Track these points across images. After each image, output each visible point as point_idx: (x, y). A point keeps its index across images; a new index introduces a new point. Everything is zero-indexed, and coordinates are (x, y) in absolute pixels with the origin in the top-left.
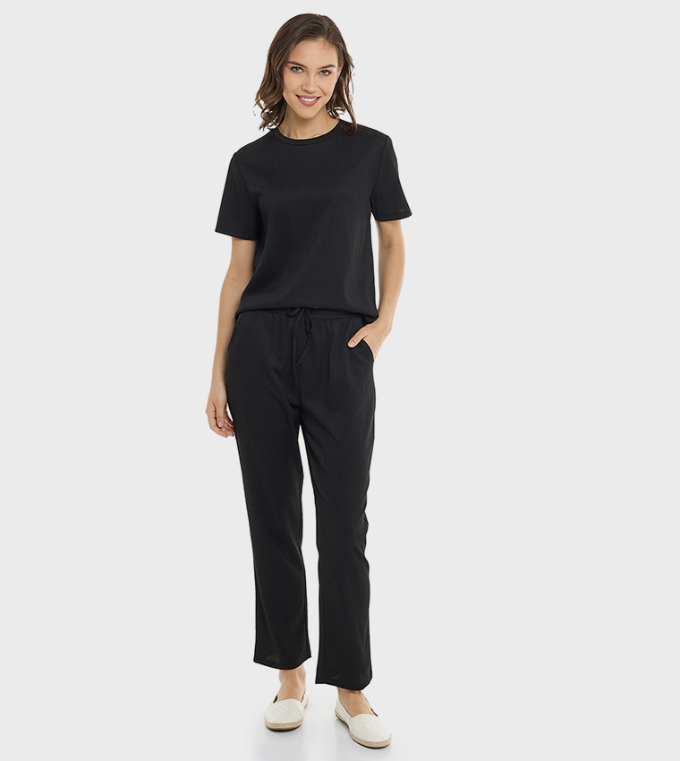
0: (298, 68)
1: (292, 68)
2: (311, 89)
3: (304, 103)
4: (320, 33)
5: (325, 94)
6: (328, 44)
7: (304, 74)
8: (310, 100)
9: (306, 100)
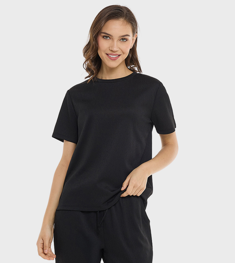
0: (107, 36)
1: (103, 37)
2: (115, 49)
3: (110, 58)
4: (121, 16)
5: (124, 53)
6: (125, 22)
7: (111, 40)
8: (114, 56)
9: (112, 56)
